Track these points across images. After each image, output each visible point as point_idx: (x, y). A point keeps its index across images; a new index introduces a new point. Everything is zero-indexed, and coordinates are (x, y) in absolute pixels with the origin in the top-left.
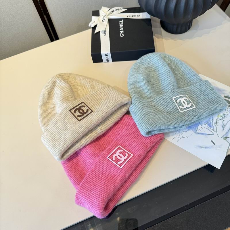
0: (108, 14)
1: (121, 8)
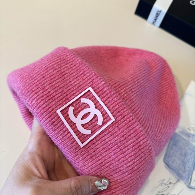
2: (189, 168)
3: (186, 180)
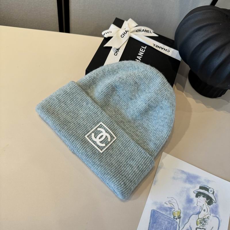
0: (132, 30)
1: (152, 31)
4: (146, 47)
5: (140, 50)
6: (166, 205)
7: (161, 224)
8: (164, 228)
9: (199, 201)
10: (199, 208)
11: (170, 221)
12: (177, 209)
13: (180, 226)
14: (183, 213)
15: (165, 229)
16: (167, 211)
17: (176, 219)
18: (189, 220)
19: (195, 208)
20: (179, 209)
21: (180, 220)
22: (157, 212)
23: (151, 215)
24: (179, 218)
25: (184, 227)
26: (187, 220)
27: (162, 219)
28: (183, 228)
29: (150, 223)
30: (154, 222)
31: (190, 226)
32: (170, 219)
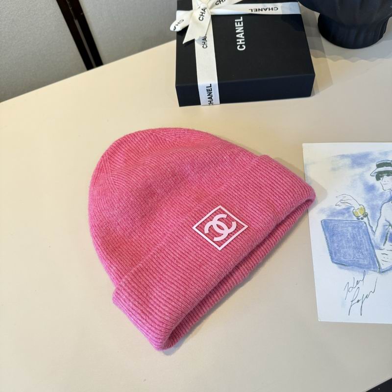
2: (367, 250)
3: (372, 266)
4: (241, 18)
5: (236, 25)
6: (338, 208)
7: (343, 233)
8: (349, 237)
9: (384, 183)
10: (389, 193)
11: (354, 225)
12: (357, 206)
13: (371, 225)
14: (368, 208)
15: (351, 237)
16: (343, 214)
17: (362, 219)
18: (381, 213)
19: (382, 195)
20: (360, 205)
21: (368, 218)
22: (329, 221)
23: (323, 228)
24: (366, 215)
25: (377, 225)
26: (378, 215)
27: (342, 227)
28: (377, 227)
29: (326, 239)
30: (332, 234)
31: (386, 220)
32: (353, 223)
